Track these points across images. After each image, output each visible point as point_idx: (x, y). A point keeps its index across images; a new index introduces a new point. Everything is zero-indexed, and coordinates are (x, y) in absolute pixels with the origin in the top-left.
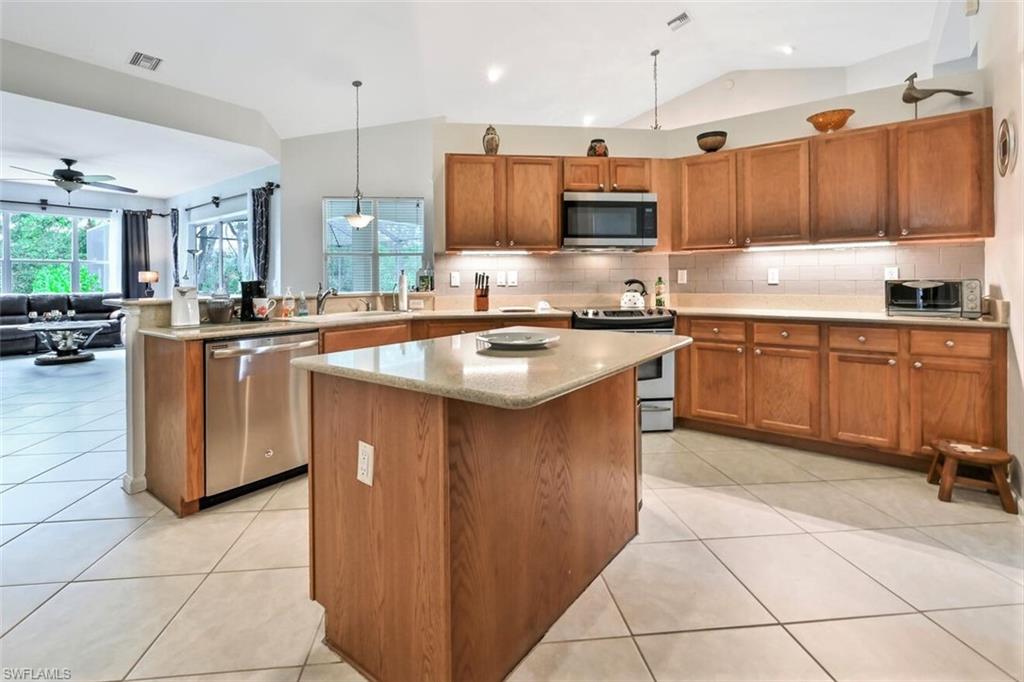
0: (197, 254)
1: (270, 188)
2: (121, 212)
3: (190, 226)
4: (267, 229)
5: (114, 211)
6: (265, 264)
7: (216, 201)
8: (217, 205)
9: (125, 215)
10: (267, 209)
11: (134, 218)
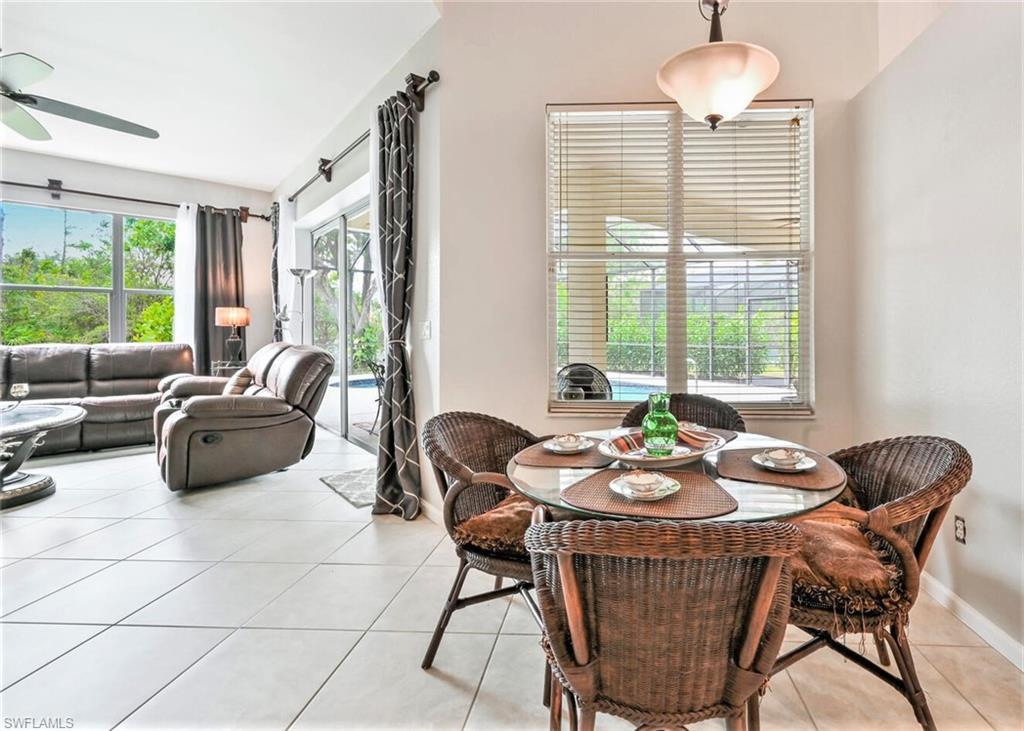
0: (308, 277)
1: (416, 93)
2: (194, 210)
3: (298, 230)
4: (410, 197)
5: (183, 205)
6: (405, 285)
7: (326, 170)
8: (328, 175)
9: (202, 213)
10: (410, 149)
11: (219, 222)
